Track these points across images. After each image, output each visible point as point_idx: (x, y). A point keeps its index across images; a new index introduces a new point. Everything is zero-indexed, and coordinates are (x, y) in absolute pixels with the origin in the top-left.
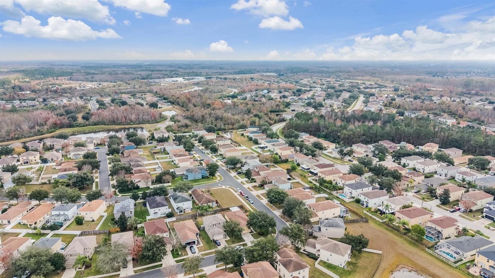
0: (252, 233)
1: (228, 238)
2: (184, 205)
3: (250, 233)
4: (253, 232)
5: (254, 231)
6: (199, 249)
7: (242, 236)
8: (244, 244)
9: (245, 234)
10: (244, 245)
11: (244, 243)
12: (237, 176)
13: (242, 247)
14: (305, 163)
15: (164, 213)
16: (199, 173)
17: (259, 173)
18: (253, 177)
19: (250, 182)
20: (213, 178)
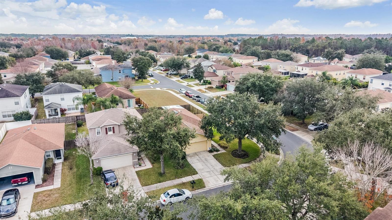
0: (215, 153)
1: (147, 165)
2: (63, 99)
3: (210, 151)
4: (218, 151)
5: (219, 148)
6: (39, 199)
7: (189, 159)
8: (193, 183)
9: (196, 154)
10: (194, 185)
11: (195, 177)
12: (181, 80)
13: (188, 193)
14: (281, 67)
15: (15, 113)
16: (120, 72)
17: (216, 73)
18: (206, 78)
19: (202, 85)
20: (142, 81)
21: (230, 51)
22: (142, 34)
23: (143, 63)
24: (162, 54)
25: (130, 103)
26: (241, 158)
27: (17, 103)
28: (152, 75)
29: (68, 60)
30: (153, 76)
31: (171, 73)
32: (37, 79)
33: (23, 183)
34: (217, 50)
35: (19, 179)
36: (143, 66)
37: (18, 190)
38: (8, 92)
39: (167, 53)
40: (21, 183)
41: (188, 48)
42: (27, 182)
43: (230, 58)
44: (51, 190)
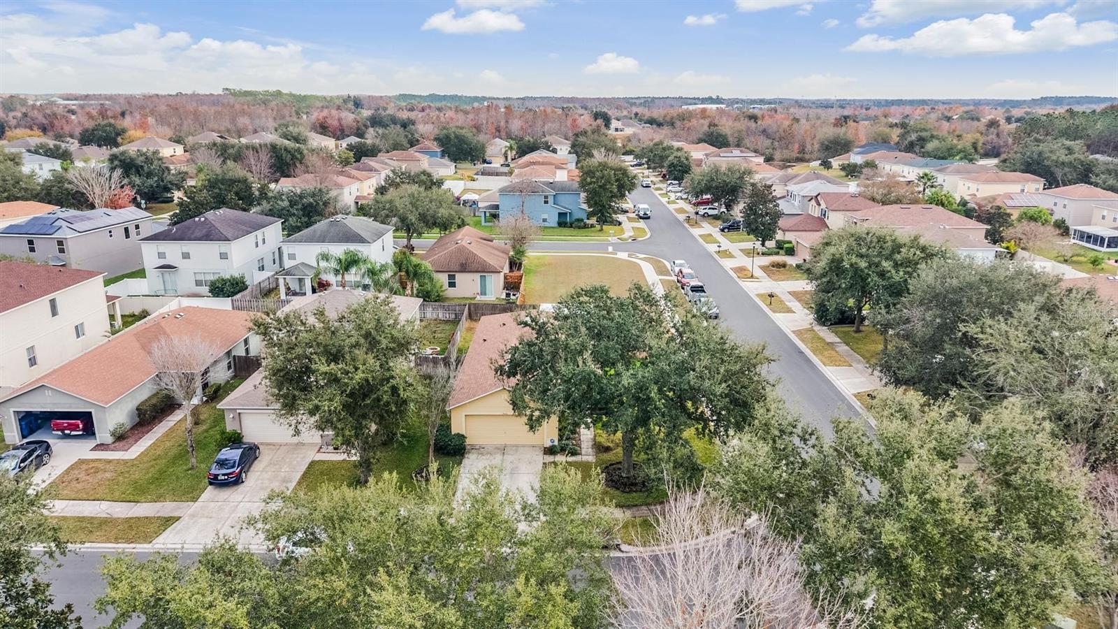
0: (560, 458)
3: (549, 450)
4: (572, 453)
5: (586, 445)
7: (469, 460)
9: (503, 449)
12: (716, 234)
14: (1103, 217)
15: (212, 278)
16: (546, 202)
17: (826, 219)
18: (787, 233)
19: (763, 254)
20: (601, 230)
21: (962, 155)
22: (744, 97)
23: (602, 178)
24: (725, 155)
25: (485, 286)
26: (618, 489)
27: (224, 256)
28: (645, 214)
29: (490, 163)
30: (649, 218)
31: (705, 211)
32: (312, 203)
33: (73, 433)
34: (917, 149)
35: (65, 422)
36: (600, 187)
37: (48, 446)
38: (213, 228)
39: (741, 152)
40: (69, 432)
41: (832, 138)
42: (81, 433)
43: (926, 175)
44: (109, 462)
